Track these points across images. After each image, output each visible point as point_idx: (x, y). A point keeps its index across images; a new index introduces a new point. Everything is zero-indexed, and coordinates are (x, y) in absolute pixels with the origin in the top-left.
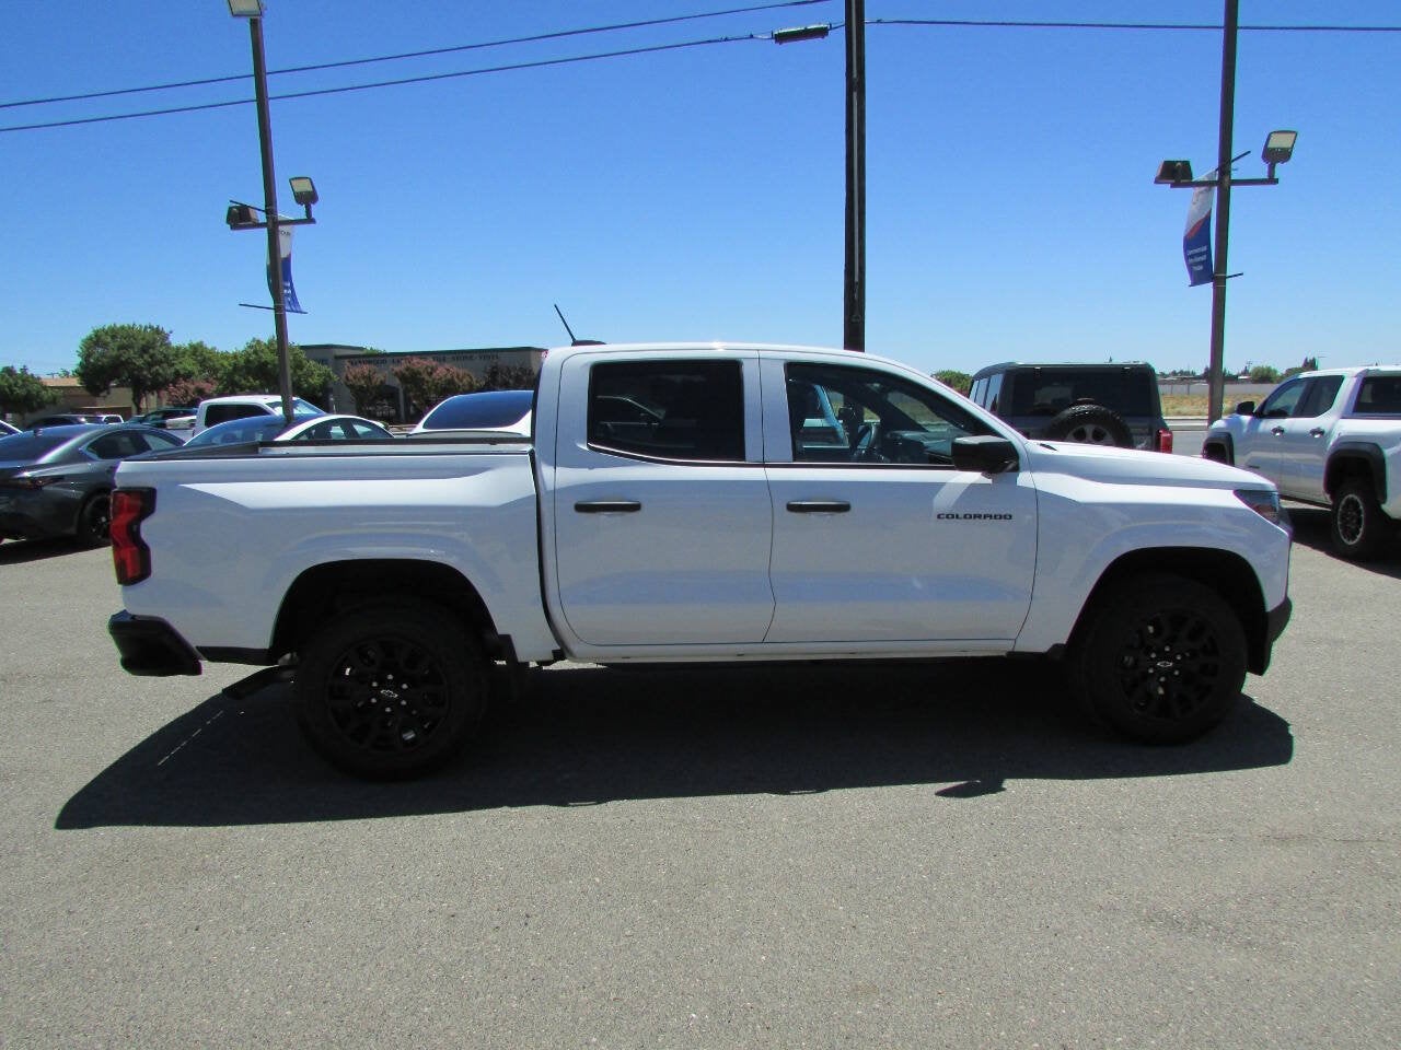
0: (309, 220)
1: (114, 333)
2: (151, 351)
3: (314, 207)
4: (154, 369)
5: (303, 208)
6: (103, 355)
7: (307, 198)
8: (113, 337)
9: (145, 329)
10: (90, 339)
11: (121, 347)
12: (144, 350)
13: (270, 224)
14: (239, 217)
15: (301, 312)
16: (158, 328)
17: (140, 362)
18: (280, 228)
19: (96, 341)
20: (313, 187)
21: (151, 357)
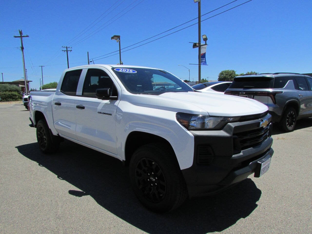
0: (206, 44)
1: (225, 72)
2: (231, 75)
3: (207, 41)
4: (231, 79)
5: (205, 42)
6: (223, 76)
7: (205, 40)
8: (225, 73)
9: (231, 71)
10: (221, 73)
11: (226, 75)
12: (230, 75)
13: (199, 46)
14: (195, 46)
15: (207, 65)
16: (233, 71)
17: (229, 78)
18: (201, 47)
19: (222, 74)
20: (206, 37)
21: (231, 76)
